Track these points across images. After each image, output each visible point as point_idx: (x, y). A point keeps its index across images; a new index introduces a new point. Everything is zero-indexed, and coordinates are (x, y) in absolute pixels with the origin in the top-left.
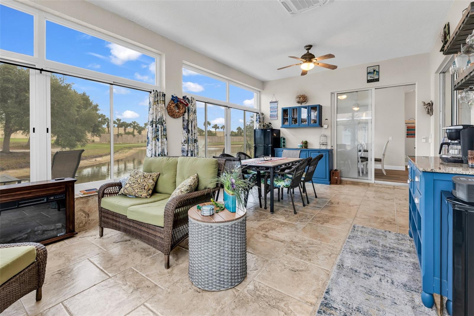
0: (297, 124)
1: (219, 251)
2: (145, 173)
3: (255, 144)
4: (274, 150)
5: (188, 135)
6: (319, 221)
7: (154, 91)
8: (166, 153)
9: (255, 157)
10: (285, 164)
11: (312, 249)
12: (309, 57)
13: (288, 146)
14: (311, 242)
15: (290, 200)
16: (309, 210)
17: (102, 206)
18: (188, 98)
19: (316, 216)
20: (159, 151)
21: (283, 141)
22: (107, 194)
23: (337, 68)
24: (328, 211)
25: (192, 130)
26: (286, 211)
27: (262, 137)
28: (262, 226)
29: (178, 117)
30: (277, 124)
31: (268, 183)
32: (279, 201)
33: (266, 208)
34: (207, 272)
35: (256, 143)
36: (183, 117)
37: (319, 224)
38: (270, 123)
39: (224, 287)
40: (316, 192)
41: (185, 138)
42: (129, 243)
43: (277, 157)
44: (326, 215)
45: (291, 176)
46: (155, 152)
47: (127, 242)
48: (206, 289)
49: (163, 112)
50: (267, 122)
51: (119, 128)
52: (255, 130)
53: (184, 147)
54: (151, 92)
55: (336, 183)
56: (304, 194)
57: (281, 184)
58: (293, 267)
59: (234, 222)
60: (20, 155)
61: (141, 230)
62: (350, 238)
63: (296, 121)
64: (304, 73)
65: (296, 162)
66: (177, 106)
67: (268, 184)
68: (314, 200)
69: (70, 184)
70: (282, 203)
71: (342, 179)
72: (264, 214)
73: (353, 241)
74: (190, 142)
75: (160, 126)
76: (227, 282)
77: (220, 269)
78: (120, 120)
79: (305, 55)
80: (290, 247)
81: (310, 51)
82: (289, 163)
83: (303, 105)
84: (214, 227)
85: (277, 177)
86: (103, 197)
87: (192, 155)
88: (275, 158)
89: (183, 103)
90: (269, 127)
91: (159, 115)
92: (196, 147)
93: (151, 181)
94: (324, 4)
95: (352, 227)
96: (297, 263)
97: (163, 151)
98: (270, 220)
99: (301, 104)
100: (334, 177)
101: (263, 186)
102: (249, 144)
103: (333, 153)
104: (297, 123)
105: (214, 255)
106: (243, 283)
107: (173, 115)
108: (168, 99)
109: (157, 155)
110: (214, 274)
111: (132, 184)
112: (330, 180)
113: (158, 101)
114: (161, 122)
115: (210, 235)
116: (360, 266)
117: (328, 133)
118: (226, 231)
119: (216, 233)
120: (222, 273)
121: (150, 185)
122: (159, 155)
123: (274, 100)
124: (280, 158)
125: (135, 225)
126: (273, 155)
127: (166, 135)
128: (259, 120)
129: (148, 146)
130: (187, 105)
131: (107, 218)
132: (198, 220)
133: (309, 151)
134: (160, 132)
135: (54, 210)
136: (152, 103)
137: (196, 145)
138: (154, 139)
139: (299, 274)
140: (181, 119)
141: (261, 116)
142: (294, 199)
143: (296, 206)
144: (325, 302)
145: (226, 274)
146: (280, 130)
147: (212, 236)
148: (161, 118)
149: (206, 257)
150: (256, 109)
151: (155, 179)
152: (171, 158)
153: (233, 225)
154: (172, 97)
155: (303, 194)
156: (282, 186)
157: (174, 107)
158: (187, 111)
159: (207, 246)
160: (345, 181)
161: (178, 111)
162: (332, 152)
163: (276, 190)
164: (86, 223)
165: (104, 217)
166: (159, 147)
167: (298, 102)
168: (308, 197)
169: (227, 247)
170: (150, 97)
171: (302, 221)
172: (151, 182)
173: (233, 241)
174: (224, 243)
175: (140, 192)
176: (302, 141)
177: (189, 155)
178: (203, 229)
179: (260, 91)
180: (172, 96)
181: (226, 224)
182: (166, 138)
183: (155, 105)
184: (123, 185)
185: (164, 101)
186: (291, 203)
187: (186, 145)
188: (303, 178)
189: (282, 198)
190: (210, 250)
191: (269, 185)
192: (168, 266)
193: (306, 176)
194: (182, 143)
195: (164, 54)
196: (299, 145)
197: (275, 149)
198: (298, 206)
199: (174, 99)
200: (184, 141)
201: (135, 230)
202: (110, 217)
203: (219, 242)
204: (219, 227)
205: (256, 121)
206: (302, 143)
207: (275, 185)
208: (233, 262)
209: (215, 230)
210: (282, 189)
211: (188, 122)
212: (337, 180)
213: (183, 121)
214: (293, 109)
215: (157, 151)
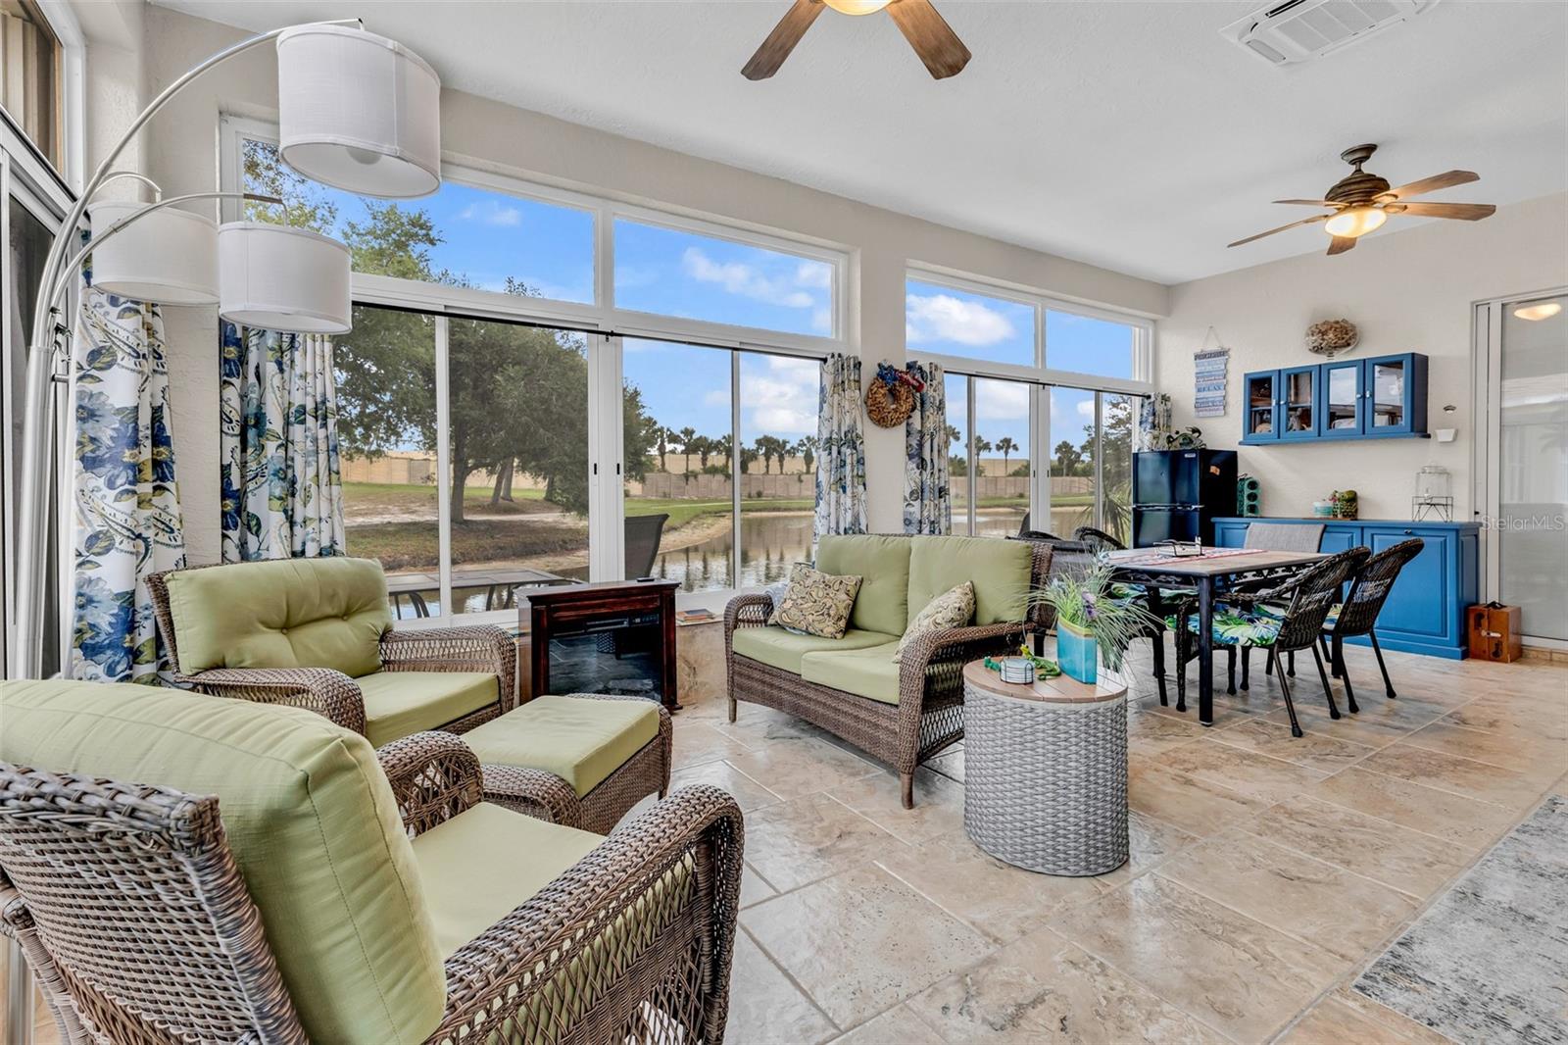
0: (1311, 429)
1: (1054, 775)
2: (827, 577)
3: (1136, 501)
4: (1214, 524)
5: (921, 473)
6: (1397, 768)
7: (833, 356)
8: (864, 528)
9: (1137, 545)
10: (1259, 571)
11: (1358, 836)
12: (1362, 190)
13: (1270, 509)
14: (1356, 820)
15: (1279, 692)
16: (1354, 730)
17: (736, 647)
18: (920, 368)
19: (1386, 752)
20: (847, 520)
21: (1247, 491)
22: (743, 621)
23: (1494, 211)
24: (1442, 743)
25: (932, 460)
26: (1261, 724)
27: (1165, 479)
28: (1172, 754)
29: (894, 425)
30: (1225, 431)
31: (1191, 628)
32: (1232, 691)
33: (1181, 707)
34: (1021, 821)
35: (1141, 499)
36: (908, 424)
37: (1393, 776)
38: (1195, 430)
39: (1065, 869)
40: (1391, 678)
41: (913, 484)
42: (800, 743)
43: (1223, 545)
44: (1431, 755)
45: (1280, 612)
46: (838, 523)
47: (796, 741)
48: (1019, 864)
49: (856, 413)
50: (1181, 426)
51: (690, 456)
52: (1136, 456)
53: (911, 509)
54: (825, 360)
55: (1496, 655)
56: (1336, 683)
57: (1241, 632)
58: (1283, 867)
59: (1094, 706)
60: (482, 528)
61: (836, 710)
62: (1524, 832)
63: (1305, 417)
64: (1339, 247)
65: (1301, 565)
66: (894, 394)
67: (1189, 632)
68: (1380, 703)
69: (668, 592)
70: (1245, 699)
71: (1526, 640)
72: (1175, 725)
73: (1536, 841)
74: (927, 494)
75: (848, 451)
76: (1076, 856)
77: (1055, 819)
78: (692, 432)
79: (1344, 184)
80: (1275, 820)
81: (1367, 168)
82: (1272, 569)
83: (1340, 357)
84: (1040, 711)
85: (1227, 611)
86: (735, 628)
87: (932, 532)
88: (1216, 549)
89: (908, 383)
90: (1191, 441)
91: (847, 422)
92: (943, 511)
93: (845, 597)
94: (1418, 13)
95: (1544, 802)
96: (1300, 862)
97: (856, 519)
98: (1198, 741)
99: (1330, 355)
100: (1484, 633)
101: (1169, 637)
102: (1111, 501)
103: (1482, 537)
104: (1309, 425)
105: (1040, 781)
106: (1120, 872)
107: (881, 420)
108: (869, 372)
109: (842, 531)
110: (1040, 830)
111: (800, 601)
112: (1463, 639)
113: (843, 382)
114: (852, 440)
115: (1028, 730)
116: (1549, 909)
117: (1458, 460)
118: (1072, 724)
119: (1045, 727)
120: (1061, 832)
121: (842, 606)
122: (846, 532)
123: (1212, 347)
124: (1235, 551)
125: (822, 698)
126: (1209, 541)
127: (863, 477)
128: (1150, 419)
129: (817, 505)
130: (919, 388)
131: (749, 678)
132: (994, 690)
133: (1362, 528)
134: (848, 467)
135: (609, 656)
136: (829, 388)
137: (943, 506)
138: (833, 487)
139: (1305, 887)
140: (902, 429)
141: (1160, 408)
142: (1296, 694)
143: (1301, 713)
144: (1392, 962)
145: (1071, 836)
146: (1235, 453)
147: (1032, 734)
148: (852, 429)
149: (1018, 785)
150: (1139, 383)
151: (853, 593)
152: (890, 539)
153: (1091, 712)
154: (878, 370)
155: (1331, 680)
156: (1242, 641)
157: (884, 395)
158: (918, 404)
159: (1021, 758)
160: (1542, 651)
161: (894, 406)
162: (1477, 536)
163: (1220, 658)
164: (690, 688)
165: (740, 674)
166: (845, 510)
167: (1317, 350)
168: (1354, 691)
169: (1075, 766)
170: (825, 375)
171: (1324, 760)
172: (842, 601)
173: (1092, 755)
174: (1065, 756)
175: (820, 622)
176: (1331, 492)
177: (926, 530)
178: (1009, 713)
179: (1154, 321)
180: (879, 365)
181: (1073, 706)
182: (864, 485)
183: (836, 396)
184: (776, 604)
185: (858, 381)
186: (1282, 704)
187: (917, 504)
188: (1332, 621)
189: (1245, 686)
190: (1029, 767)
191: (1194, 634)
192: (910, 802)
193: (1343, 613)
194: (906, 499)
195: (859, 251)
196: (1318, 504)
197: (1213, 520)
198: (1308, 714)
199: (886, 374)
200: (912, 493)
201: (821, 710)
202: (756, 675)
203: (1054, 752)
204: (1054, 712)
205: (1141, 423)
206: (1334, 498)
207: (1216, 636)
208: (1092, 810)
209: (1040, 719)
210: (1246, 650)
211: (922, 437)
212: (1498, 644)
213: (909, 434)
214: (1296, 377)
215: (841, 519)
